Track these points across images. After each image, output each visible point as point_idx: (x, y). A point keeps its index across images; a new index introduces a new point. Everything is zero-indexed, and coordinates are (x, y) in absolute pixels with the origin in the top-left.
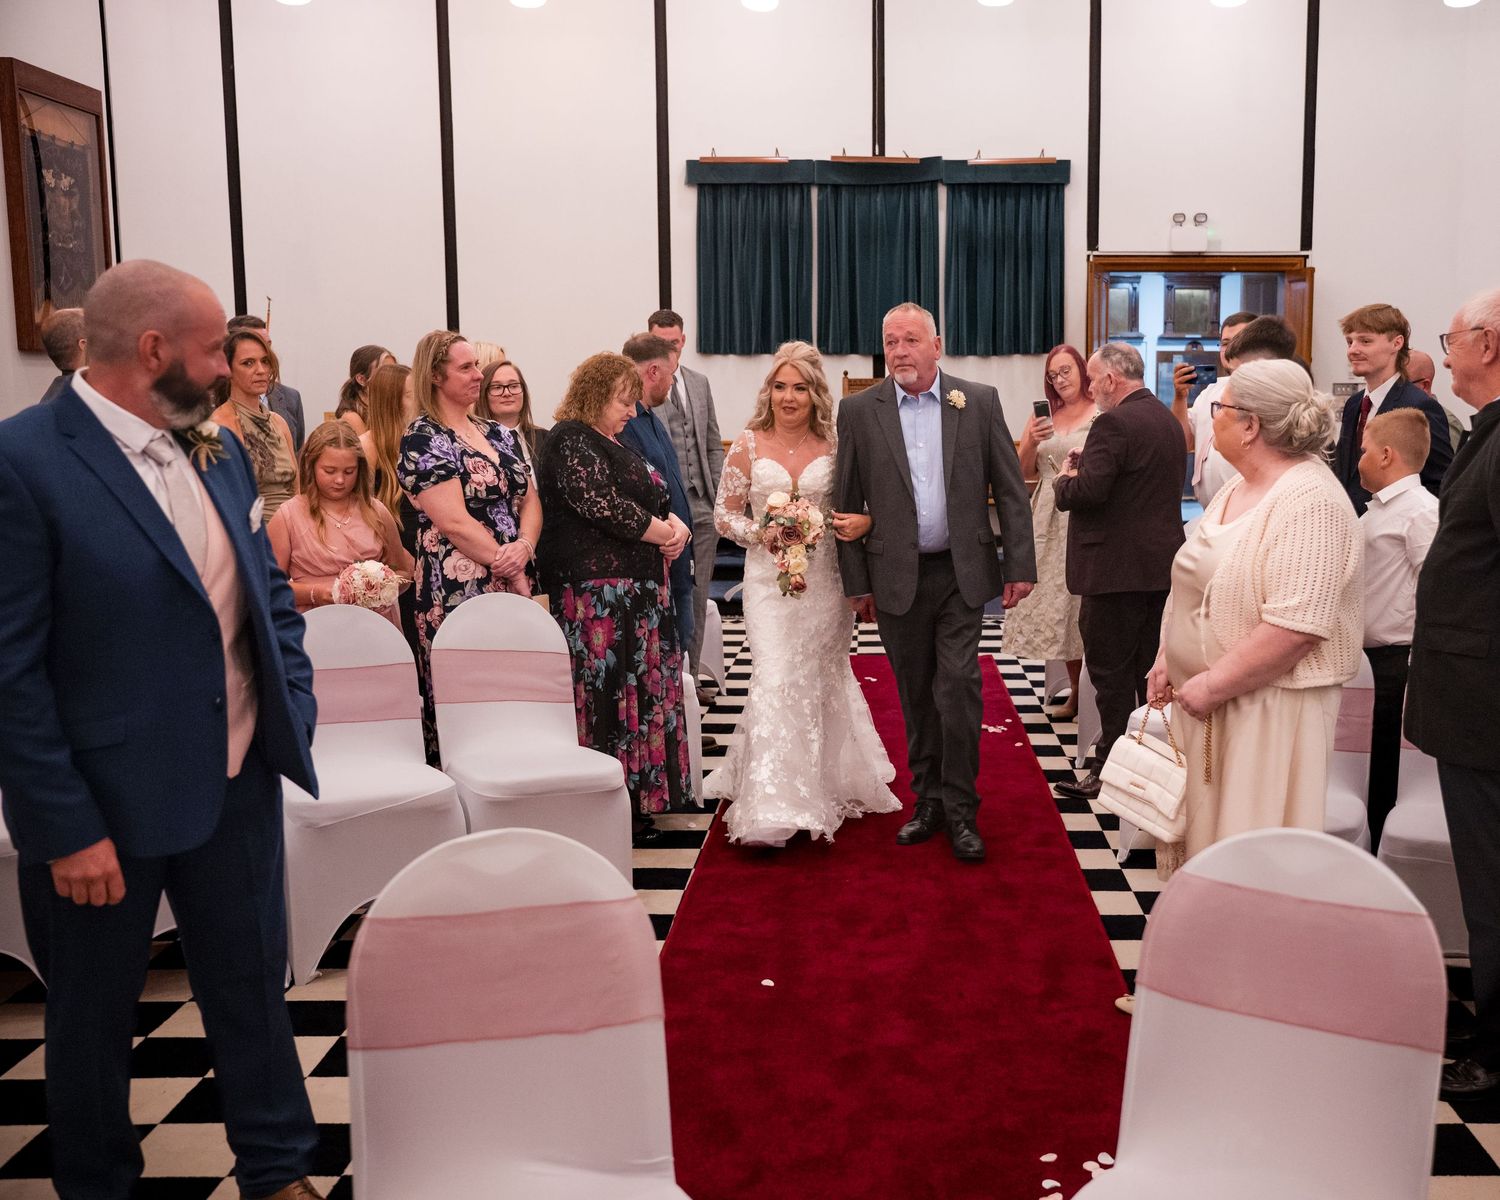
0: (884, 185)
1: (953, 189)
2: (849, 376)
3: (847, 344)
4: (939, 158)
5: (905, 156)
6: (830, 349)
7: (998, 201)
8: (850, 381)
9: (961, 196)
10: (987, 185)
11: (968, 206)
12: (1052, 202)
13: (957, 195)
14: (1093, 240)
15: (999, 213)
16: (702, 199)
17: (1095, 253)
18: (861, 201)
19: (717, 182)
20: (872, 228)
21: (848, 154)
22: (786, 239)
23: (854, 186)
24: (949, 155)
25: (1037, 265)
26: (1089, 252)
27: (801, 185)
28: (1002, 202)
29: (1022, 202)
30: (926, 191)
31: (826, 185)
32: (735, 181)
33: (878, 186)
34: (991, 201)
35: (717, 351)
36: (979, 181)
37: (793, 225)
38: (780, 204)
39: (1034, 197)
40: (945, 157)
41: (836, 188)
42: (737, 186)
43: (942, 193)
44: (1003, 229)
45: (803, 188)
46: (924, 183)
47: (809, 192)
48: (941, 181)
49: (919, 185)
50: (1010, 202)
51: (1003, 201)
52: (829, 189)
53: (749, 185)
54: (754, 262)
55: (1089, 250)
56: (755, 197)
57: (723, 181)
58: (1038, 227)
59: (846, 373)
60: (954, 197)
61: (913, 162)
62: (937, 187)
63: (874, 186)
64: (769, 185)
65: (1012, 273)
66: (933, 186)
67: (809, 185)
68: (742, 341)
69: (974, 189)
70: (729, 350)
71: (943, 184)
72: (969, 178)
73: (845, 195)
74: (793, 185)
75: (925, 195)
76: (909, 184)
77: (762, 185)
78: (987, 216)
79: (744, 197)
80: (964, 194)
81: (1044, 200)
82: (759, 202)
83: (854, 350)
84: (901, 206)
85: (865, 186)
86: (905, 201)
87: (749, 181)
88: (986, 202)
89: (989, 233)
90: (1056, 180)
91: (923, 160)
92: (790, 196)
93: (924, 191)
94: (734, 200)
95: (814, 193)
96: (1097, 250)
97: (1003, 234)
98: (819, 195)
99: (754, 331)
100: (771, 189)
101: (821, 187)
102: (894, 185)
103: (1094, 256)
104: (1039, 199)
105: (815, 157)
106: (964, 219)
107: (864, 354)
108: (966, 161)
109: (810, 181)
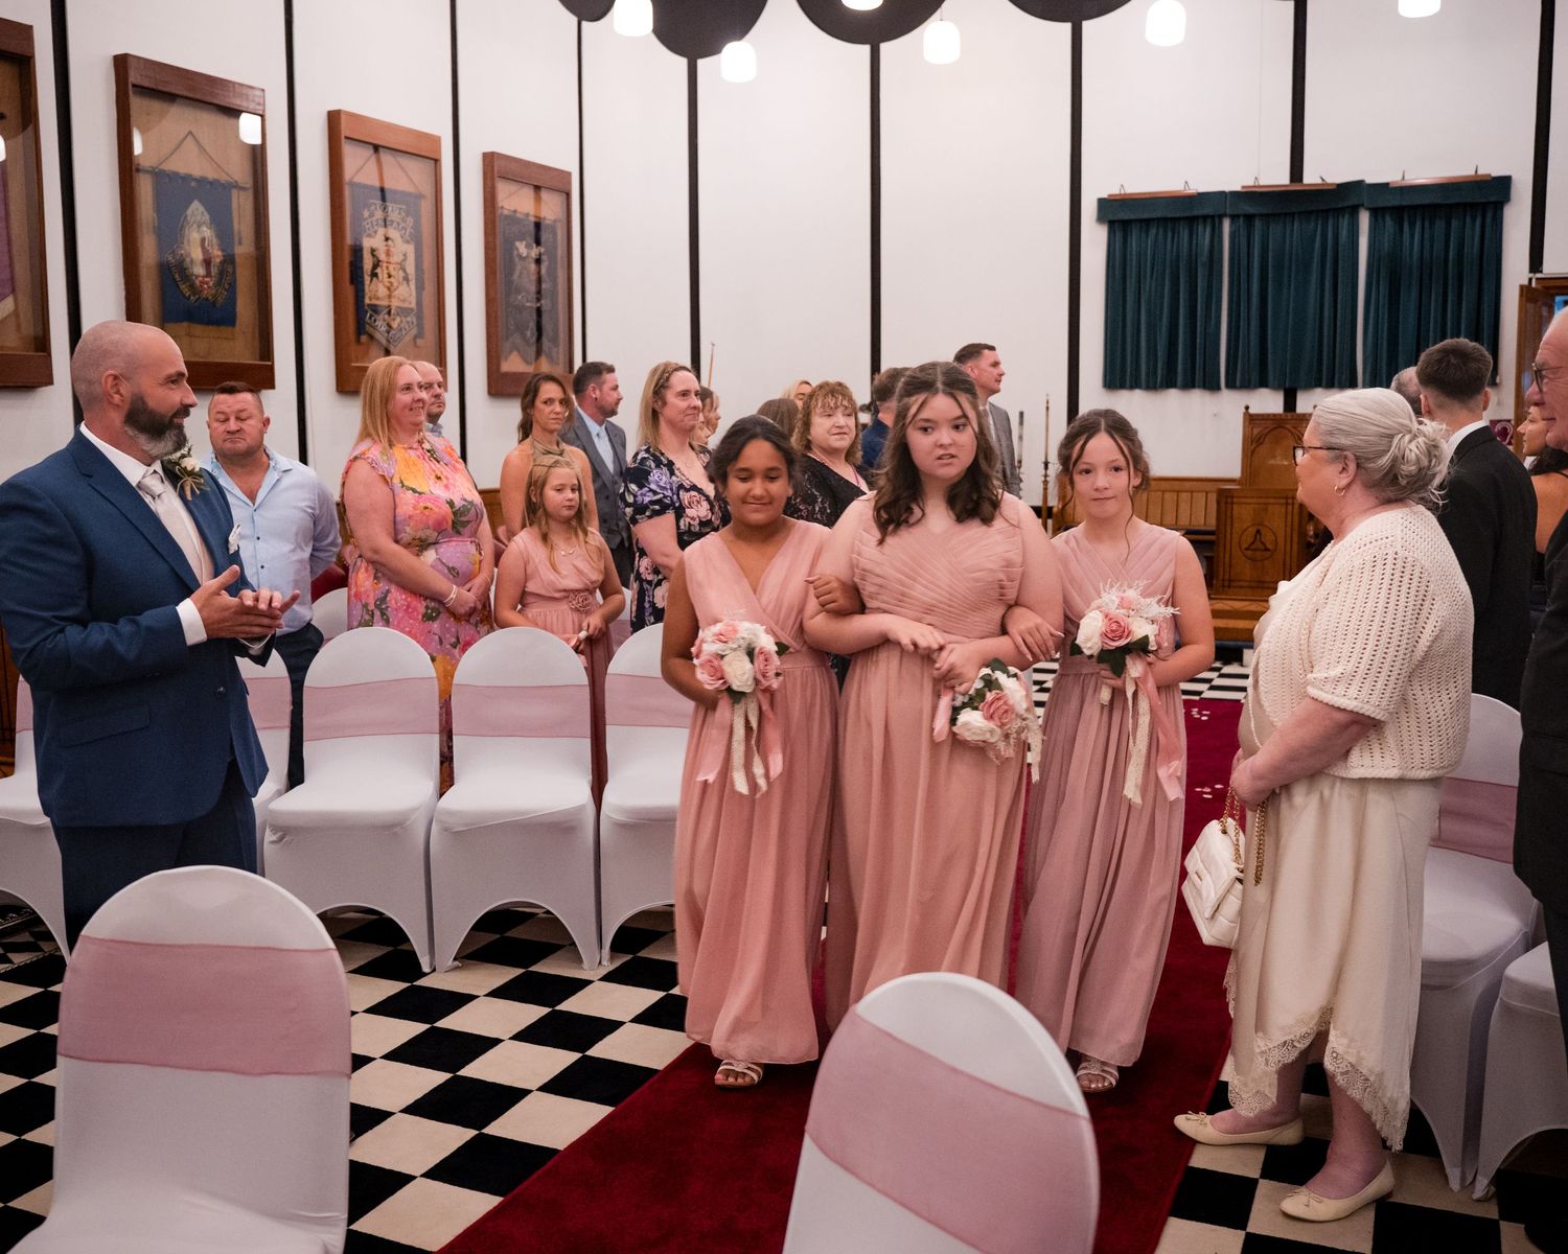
0: (1300, 213)
1: (1376, 213)
2: (1251, 411)
3: (1255, 377)
4: (1362, 181)
5: (1320, 181)
6: (1238, 383)
7: (1427, 224)
8: (1251, 415)
9: (1384, 222)
10: (1414, 208)
11: (1392, 230)
12: (1489, 220)
13: (1380, 220)
14: (1536, 259)
15: (1426, 236)
16: (1112, 234)
17: (1539, 275)
18: (1275, 230)
19: (1126, 218)
20: (1287, 257)
21: (1263, 182)
22: (1195, 275)
23: (1268, 215)
24: (1371, 178)
25: (1469, 291)
26: (1531, 275)
27: (1213, 217)
28: (1430, 223)
29: (1455, 223)
30: (1347, 216)
31: (1238, 216)
32: (1146, 216)
33: (1294, 214)
34: (1418, 224)
35: (1122, 386)
36: (1404, 203)
37: (1204, 258)
38: (1191, 235)
39: (1468, 220)
40: (1370, 180)
41: (1249, 218)
42: (1147, 222)
43: (1364, 219)
44: (1432, 252)
45: (1214, 221)
46: (1343, 209)
47: (1221, 223)
48: (1363, 205)
49: (1339, 211)
50: (1440, 225)
51: (1432, 223)
52: (1241, 219)
53: (1158, 219)
54: (1162, 297)
55: (1531, 272)
56: (1165, 232)
57: (1133, 217)
58: (1472, 248)
59: (1247, 408)
60: (1376, 220)
61: (1330, 188)
62: (1358, 213)
63: (1289, 214)
64: (1179, 219)
65: (1440, 300)
66: (1354, 211)
67: (1221, 217)
68: (1148, 374)
69: (1398, 212)
70: (1135, 385)
71: (1367, 209)
72: (1396, 202)
73: (1257, 223)
74: (1205, 218)
75: (1345, 222)
76: (1327, 211)
77: (1172, 219)
78: (1413, 240)
79: (1153, 231)
80: (1388, 218)
81: (1478, 223)
82: (1170, 234)
83: (1263, 383)
84: (1319, 233)
85: (1279, 215)
86: (1322, 230)
87: (1159, 214)
88: (1412, 225)
89: (1415, 258)
90: (1493, 199)
91: (1340, 186)
92: (1201, 228)
93: (1343, 217)
94: (1143, 235)
95: (1226, 225)
96: (1541, 272)
97: (1431, 258)
98: (1231, 226)
99: (1160, 365)
100: (1182, 222)
101: (1234, 218)
102: (1310, 212)
103: (1537, 279)
104: (1474, 220)
105: (1227, 188)
106: (1386, 246)
107: (1275, 388)
108: (1387, 184)
109: (1222, 212)
